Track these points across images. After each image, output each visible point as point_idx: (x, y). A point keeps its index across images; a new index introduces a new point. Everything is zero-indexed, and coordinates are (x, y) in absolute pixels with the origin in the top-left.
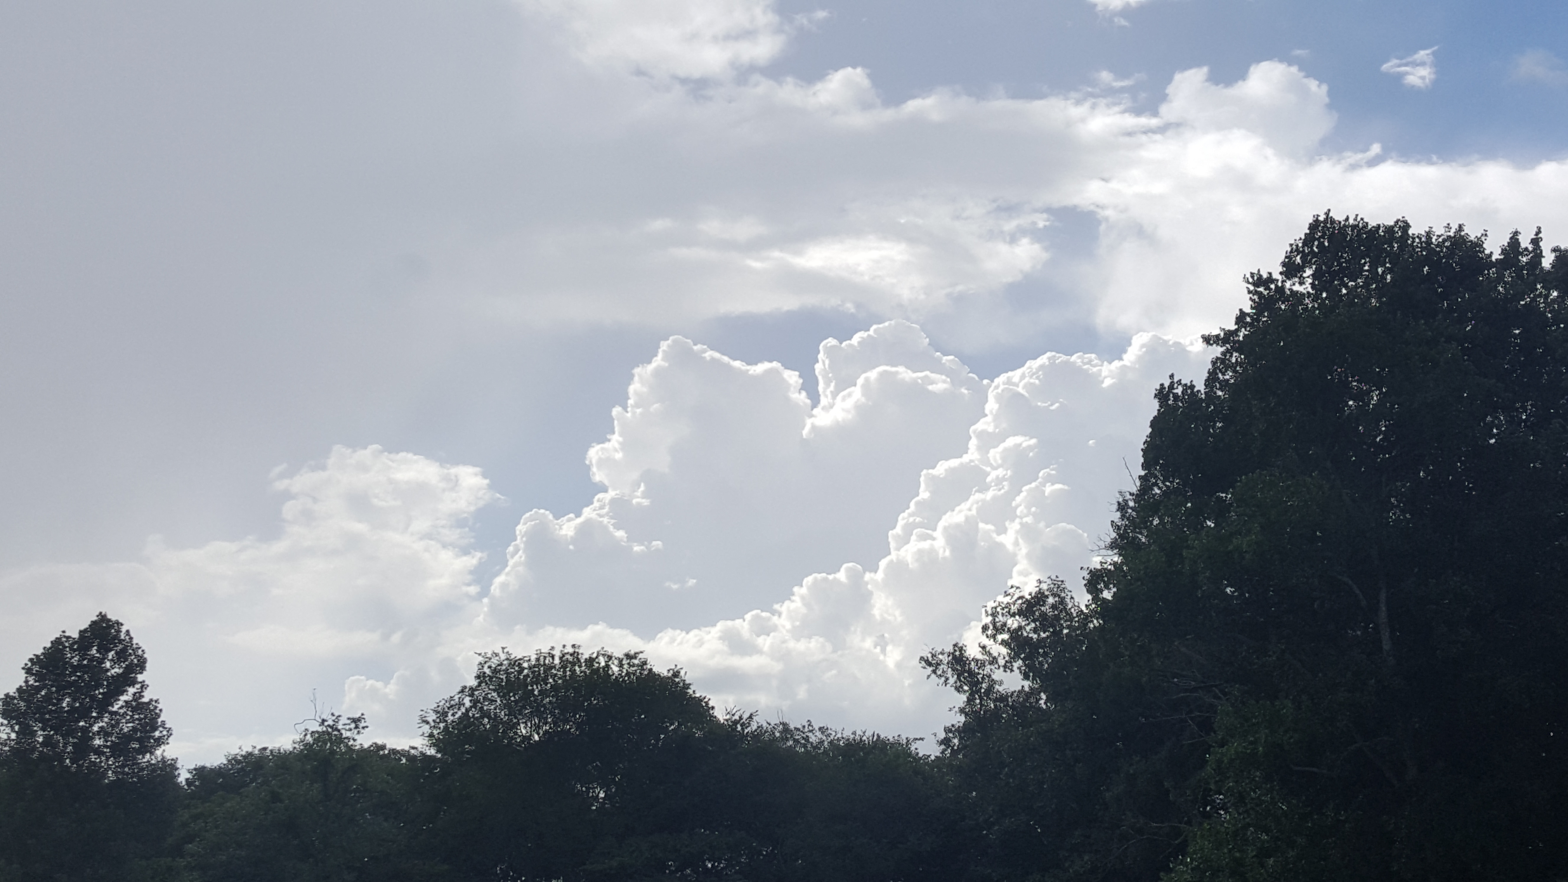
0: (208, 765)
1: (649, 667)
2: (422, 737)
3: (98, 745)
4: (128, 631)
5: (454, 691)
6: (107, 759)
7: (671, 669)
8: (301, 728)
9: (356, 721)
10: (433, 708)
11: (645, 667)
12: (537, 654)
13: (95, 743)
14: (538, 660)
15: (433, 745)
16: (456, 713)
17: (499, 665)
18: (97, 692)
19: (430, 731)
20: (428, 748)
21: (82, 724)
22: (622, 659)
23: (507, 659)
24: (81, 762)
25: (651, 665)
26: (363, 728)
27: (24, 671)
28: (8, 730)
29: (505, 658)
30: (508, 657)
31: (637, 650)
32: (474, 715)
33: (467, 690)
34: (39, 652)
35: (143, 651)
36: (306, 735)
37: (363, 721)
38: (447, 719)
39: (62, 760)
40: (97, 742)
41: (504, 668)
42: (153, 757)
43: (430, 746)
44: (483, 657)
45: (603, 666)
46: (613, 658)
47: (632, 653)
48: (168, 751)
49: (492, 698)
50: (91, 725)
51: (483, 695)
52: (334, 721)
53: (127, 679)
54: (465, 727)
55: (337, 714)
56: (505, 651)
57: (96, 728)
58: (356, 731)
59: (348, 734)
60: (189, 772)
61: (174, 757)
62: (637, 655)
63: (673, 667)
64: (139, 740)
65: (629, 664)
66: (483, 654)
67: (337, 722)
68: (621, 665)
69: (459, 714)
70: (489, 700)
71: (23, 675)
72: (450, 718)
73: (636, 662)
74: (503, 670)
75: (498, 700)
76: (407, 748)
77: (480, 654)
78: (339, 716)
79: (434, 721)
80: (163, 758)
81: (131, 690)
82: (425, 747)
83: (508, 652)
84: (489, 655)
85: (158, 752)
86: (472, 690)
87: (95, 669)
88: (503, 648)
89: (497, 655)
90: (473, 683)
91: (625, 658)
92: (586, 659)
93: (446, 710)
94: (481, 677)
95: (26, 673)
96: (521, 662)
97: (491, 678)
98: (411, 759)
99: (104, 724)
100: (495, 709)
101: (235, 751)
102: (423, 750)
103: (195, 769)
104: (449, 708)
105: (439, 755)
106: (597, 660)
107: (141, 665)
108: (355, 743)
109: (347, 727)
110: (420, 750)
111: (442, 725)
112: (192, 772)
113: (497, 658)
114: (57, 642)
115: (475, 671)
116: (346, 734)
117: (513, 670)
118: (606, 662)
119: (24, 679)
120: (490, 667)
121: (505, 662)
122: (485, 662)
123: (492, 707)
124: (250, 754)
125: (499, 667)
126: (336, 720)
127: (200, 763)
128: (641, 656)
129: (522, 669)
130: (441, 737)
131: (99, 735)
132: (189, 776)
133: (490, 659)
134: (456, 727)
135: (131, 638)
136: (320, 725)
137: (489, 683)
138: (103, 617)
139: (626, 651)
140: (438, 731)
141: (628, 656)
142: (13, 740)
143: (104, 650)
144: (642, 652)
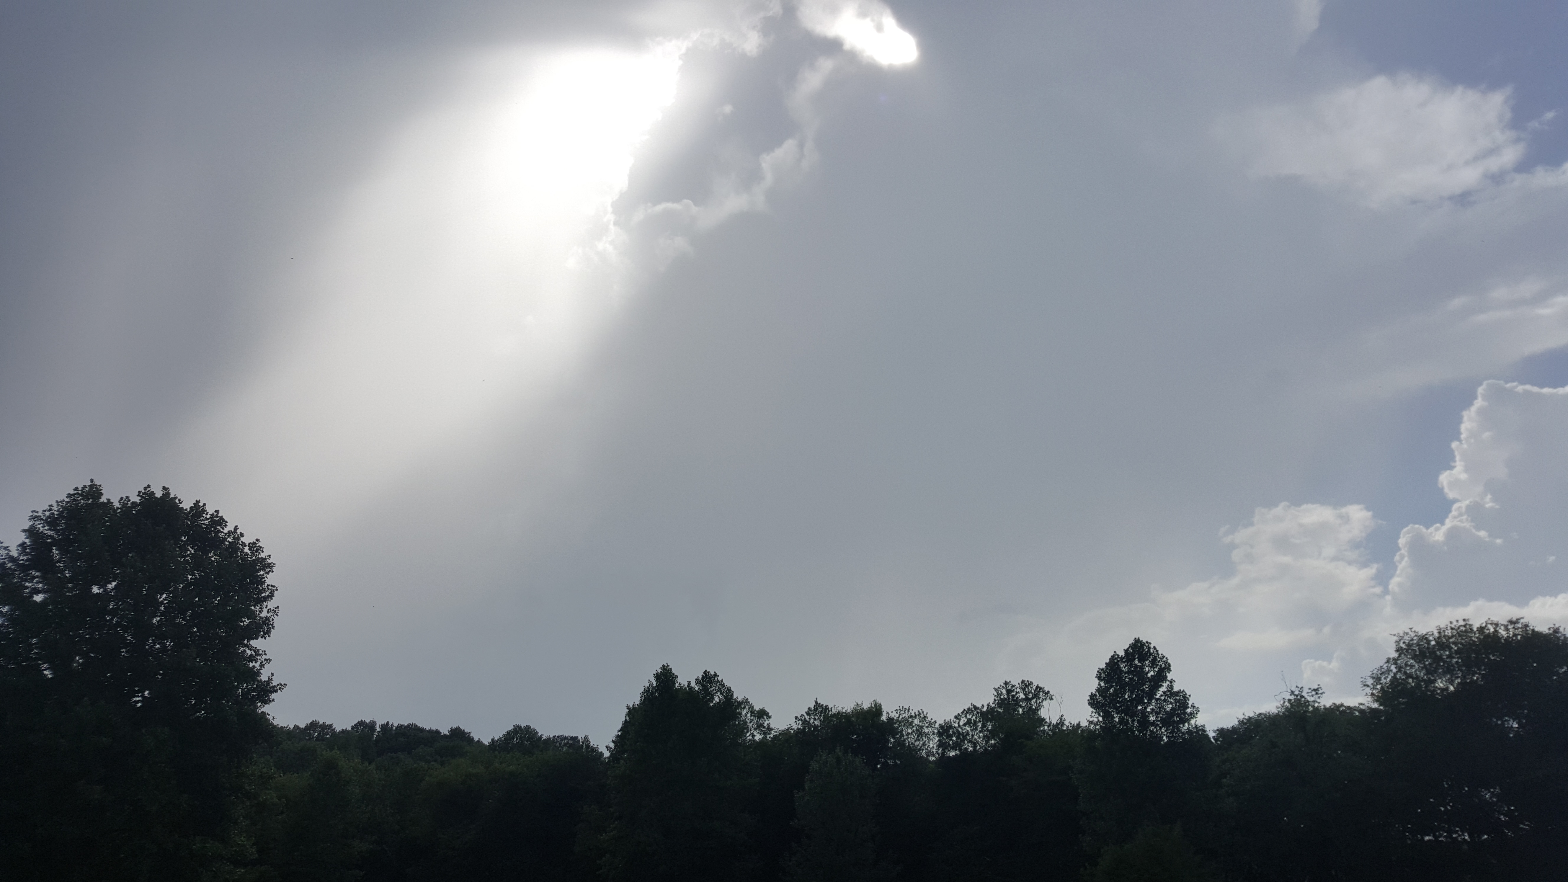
0: (1225, 727)
1: (1531, 628)
2: (1366, 696)
3: (1153, 720)
4: (1154, 647)
5: (1382, 662)
6: (1161, 729)
7: (1551, 628)
8: (1280, 698)
9: (1316, 690)
10: (1369, 675)
11: (1528, 629)
12: (1437, 630)
13: (1151, 719)
14: (1439, 633)
15: (1376, 701)
16: (1387, 677)
17: (1411, 640)
18: (1144, 687)
19: (1371, 692)
20: (1372, 703)
21: (1140, 708)
22: (1507, 625)
23: (1416, 636)
24: (1145, 732)
25: (1533, 627)
26: (1321, 694)
27: (1097, 679)
28: (1097, 715)
29: (1415, 635)
30: (1417, 634)
31: (1518, 617)
32: (1400, 677)
33: (1391, 660)
34: (1103, 666)
35: (1166, 658)
36: (1284, 702)
37: (1320, 689)
38: (1382, 682)
39: (1133, 732)
40: (1152, 718)
41: (1415, 642)
42: (1190, 726)
43: (1374, 702)
44: (1397, 636)
45: (1493, 632)
46: (1500, 625)
47: (1514, 619)
48: (1200, 720)
49: (1412, 664)
50: (1146, 708)
51: (1404, 662)
52: (1299, 691)
53: (1161, 676)
54: (1397, 686)
55: (1300, 687)
56: (1413, 630)
57: (1149, 710)
58: (1317, 696)
59: (1312, 699)
60: (1214, 732)
61: (1202, 724)
62: (1519, 621)
63: (1553, 626)
64: (1178, 716)
65: (1514, 628)
66: (1397, 635)
67: (1302, 692)
68: (1507, 629)
69: (1390, 678)
70: (1410, 665)
71: (1097, 681)
72: (1383, 681)
73: (1520, 625)
74: (1415, 644)
75: (1416, 665)
76: (1357, 705)
77: (1394, 635)
78: (1302, 687)
79: (1372, 684)
80: (1196, 726)
81: (1165, 685)
82: (1370, 703)
83: (1414, 631)
84: (1402, 635)
85: (1193, 722)
86: (1395, 661)
87: (1139, 672)
88: (1411, 629)
89: (1407, 634)
90: (1395, 655)
91: (1509, 624)
92: (1478, 628)
93: (1379, 676)
94: (1399, 650)
95: (1098, 679)
96: (1427, 636)
97: (1407, 651)
98: (1362, 711)
99: (1153, 707)
100: (1415, 671)
101: (1241, 717)
102: (1369, 705)
103: (1217, 730)
104: (1381, 674)
105: (1382, 708)
106: (1487, 628)
107: (1168, 668)
108: (1320, 705)
109: (1310, 694)
110: (1367, 705)
111: (1379, 687)
112: (1216, 732)
113: (1408, 636)
114: (1112, 658)
115: (1394, 647)
116: (1311, 699)
117: (1422, 643)
118: (1494, 628)
119: (1098, 684)
120: (1404, 643)
121: (1415, 638)
122: (1400, 640)
123: (1413, 670)
124: (1250, 718)
125: (1411, 642)
126: (1301, 691)
127: (1220, 726)
128: (1522, 621)
129: (1428, 642)
130: (1380, 695)
131: (1151, 713)
132: (1214, 734)
133: (1403, 637)
134: (1390, 687)
135: (1157, 651)
136: (1291, 695)
137: (1407, 654)
138: (1137, 641)
139: (1509, 618)
140: (1377, 691)
141: (1511, 622)
142: (1101, 722)
143: (1142, 659)
144: (1522, 618)
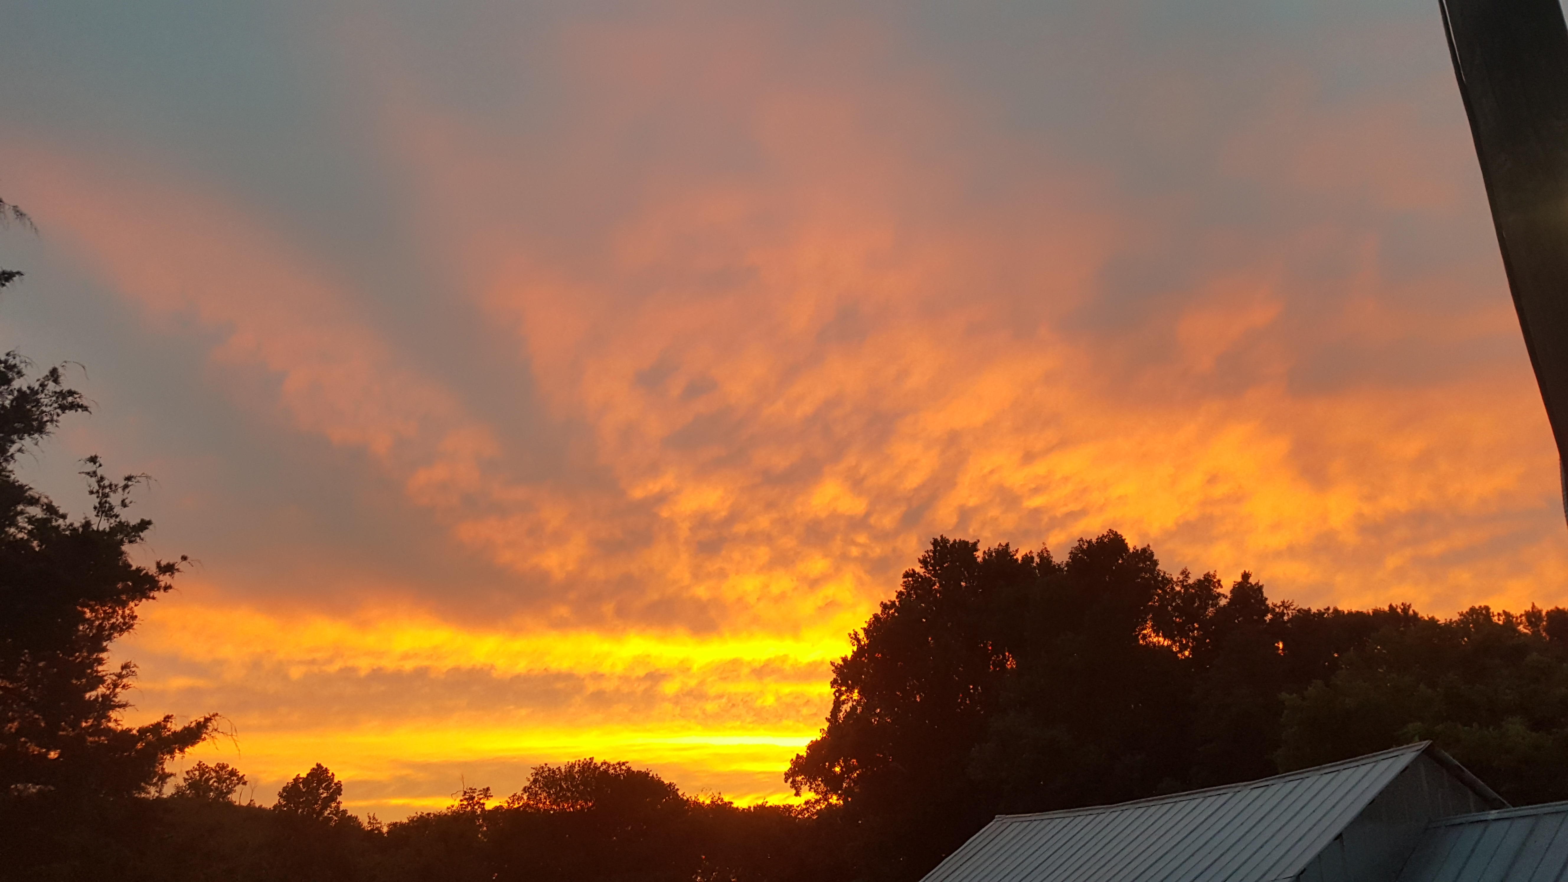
4: (331, 773)
18: (317, 805)
32: (528, 803)
35: (340, 784)
51: (534, 791)
53: (332, 798)
68: (615, 769)
77: (534, 769)
81: (333, 805)
87: (315, 793)
107: (339, 792)
128: (627, 765)
135: (334, 776)
138: (318, 767)
143: (320, 782)
144: (627, 762)
